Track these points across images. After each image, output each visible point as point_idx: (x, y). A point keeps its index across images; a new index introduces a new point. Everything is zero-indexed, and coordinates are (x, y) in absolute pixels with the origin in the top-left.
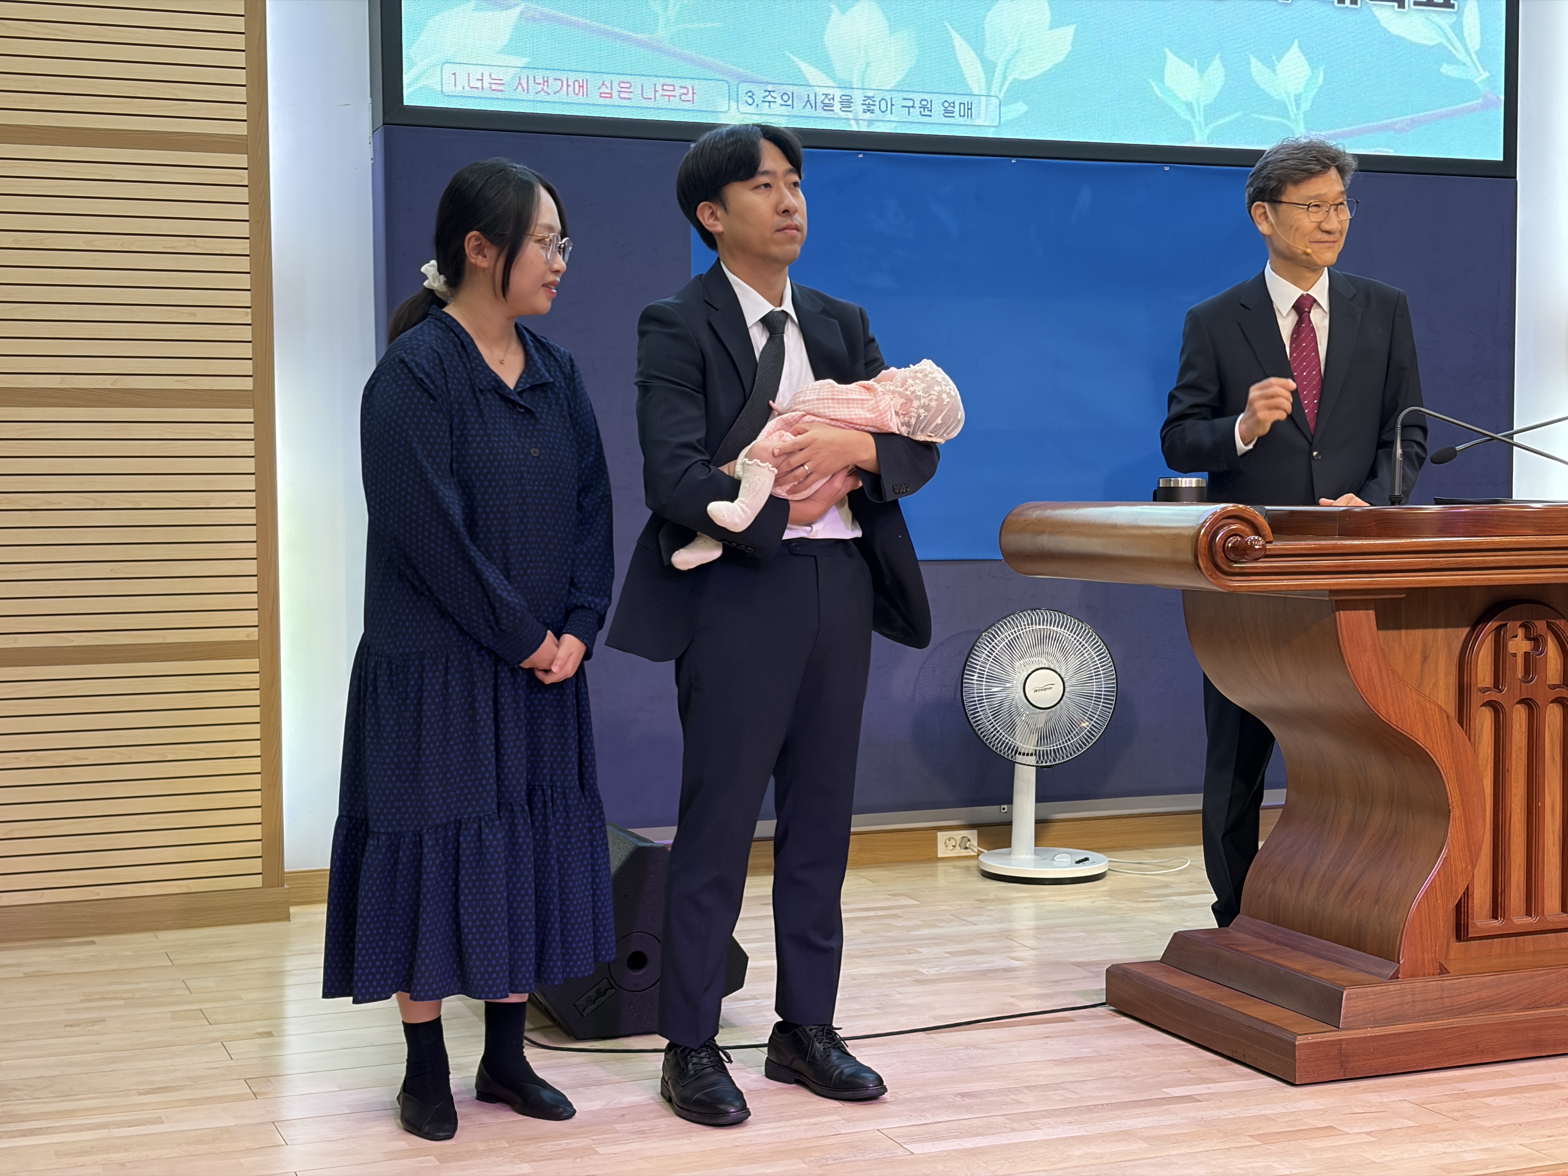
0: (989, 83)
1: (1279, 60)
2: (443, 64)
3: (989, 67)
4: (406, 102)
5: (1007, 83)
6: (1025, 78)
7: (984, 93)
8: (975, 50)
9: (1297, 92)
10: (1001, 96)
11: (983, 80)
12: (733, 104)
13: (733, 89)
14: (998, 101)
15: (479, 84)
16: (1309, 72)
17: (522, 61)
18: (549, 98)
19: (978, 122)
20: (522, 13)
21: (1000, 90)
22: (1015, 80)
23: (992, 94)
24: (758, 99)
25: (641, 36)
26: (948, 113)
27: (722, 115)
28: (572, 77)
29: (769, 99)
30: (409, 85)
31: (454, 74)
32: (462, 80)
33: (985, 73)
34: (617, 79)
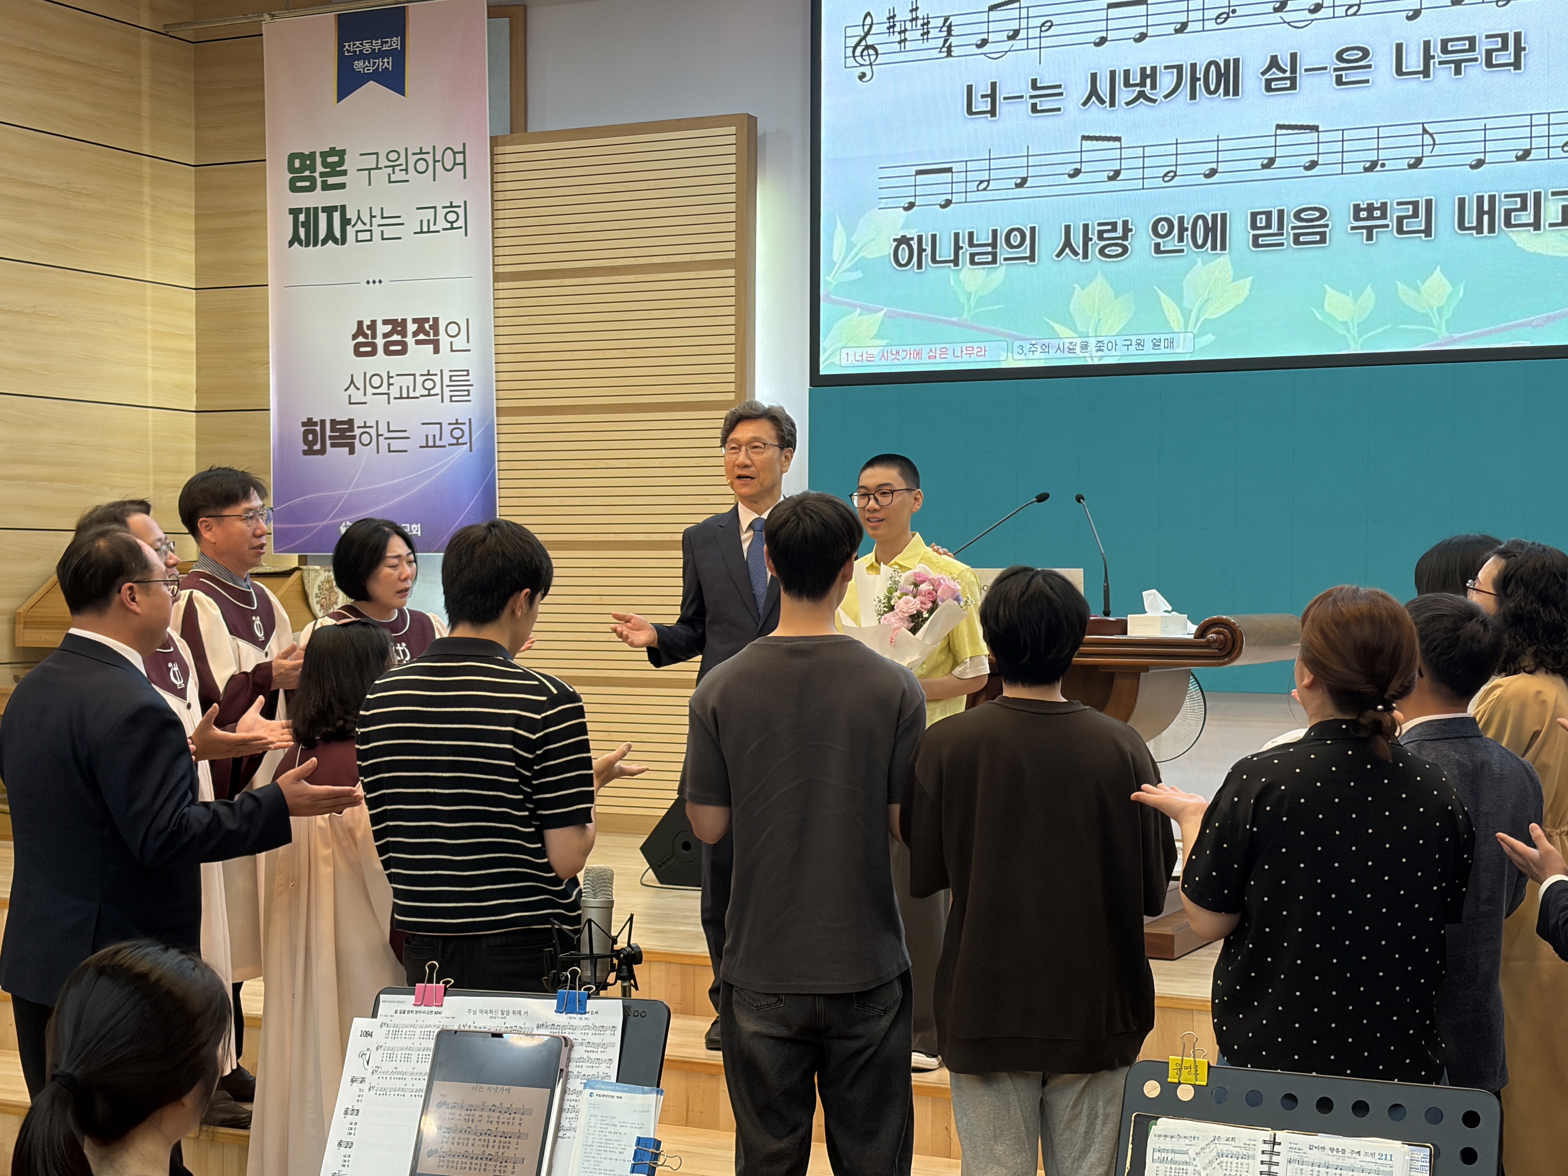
0: (1186, 325)
1: (1423, 283)
2: (841, 348)
3: (1186, 313)
4: (822, 373)
5: (1200, 323)
6: (1212, 317)
7: (1183, 331)
8: (1176, 303)
9: (1439, 306)
10: (1195, 332)
11: (1182, 323)
12: (1010, 355)
13: (1010, 346)
14: (1193, 336)
15: (860, 358)
16: (1451, 289)
17: (885, 342)
18: (898, 362)
19: (1177, 351)
20: (885, 314)
21: (1194, 328)
22: (1206, 319)
23: (1189, 330)
24: (1026, 350)
25: (954, 319)
26: (1156, 346)
27: (1002, 362)
28: (913, 348)
29: (1033, 349)
30: (823, 363)
31: (847, 354)
32: (851, 358)
33: (1183, 316)
34: (939, 347)
